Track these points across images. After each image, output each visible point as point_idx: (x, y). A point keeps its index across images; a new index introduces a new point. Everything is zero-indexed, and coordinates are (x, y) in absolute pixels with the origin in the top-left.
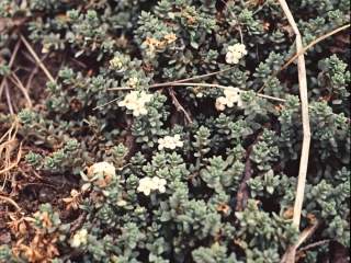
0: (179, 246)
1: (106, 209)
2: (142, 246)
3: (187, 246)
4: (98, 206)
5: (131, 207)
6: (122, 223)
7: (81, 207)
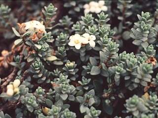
0: (109, 98)
1: (38, 63)
2: (72, 99)
3: (117, 98)
4: (29, 60)
5: (61, 63)
6: (53, 78)
7: (13, 64)
